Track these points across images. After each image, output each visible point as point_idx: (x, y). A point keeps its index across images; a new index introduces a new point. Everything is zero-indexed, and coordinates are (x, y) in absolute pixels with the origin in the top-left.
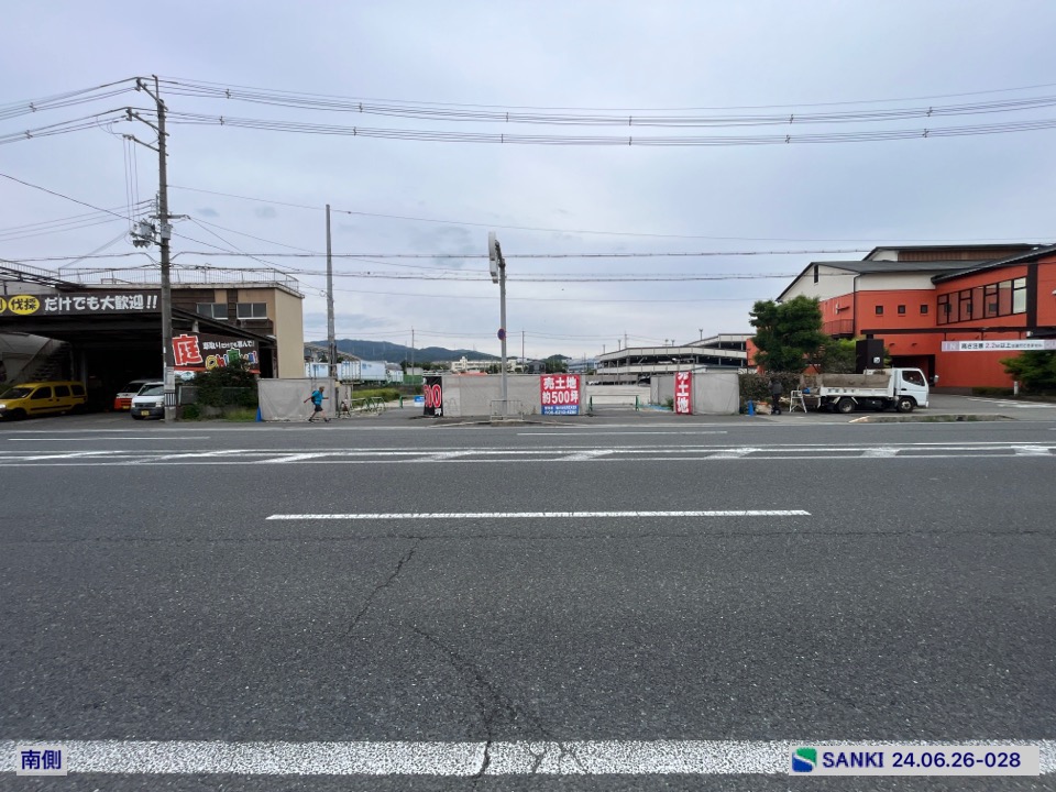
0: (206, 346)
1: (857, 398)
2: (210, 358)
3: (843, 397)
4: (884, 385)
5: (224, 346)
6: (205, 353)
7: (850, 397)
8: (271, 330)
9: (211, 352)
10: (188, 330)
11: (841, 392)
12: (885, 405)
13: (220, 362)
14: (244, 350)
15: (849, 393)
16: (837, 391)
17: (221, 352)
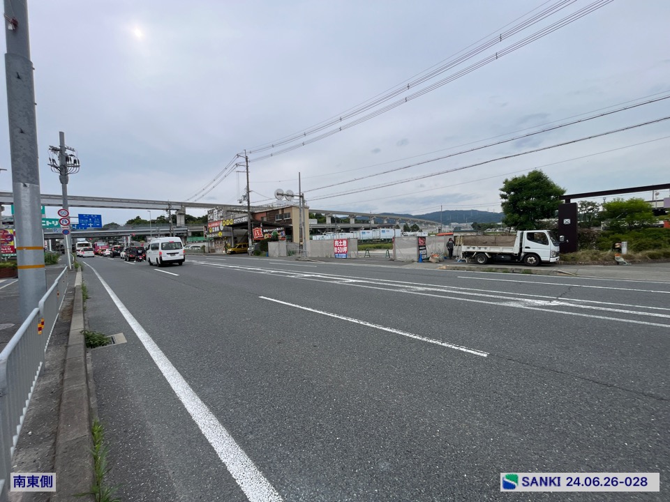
0: (264, 231)
1: (489, 253)
2: (266, 235)
3: (478, 253)
4: (511, 244)
5: (271, 230)
6: (264, 234)
7: (484, 253)
8: (291, 223)
9: (266, 233)
10: (259, 226)
11: (477, 249)
12: (513, 260)
13: (270, 236)
14: (279, 231)
15: (482, 250)
16: (474, 248)
17: (270, 232)
